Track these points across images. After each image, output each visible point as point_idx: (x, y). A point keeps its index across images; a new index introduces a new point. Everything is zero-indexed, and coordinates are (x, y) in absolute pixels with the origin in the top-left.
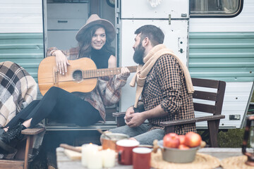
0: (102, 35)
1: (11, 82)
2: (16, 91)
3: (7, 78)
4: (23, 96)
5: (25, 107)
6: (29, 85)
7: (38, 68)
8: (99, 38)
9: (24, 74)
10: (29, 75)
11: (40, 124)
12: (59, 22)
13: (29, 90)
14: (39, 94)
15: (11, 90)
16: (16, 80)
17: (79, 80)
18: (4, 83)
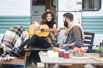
1: (20, 33)
2: (21, 36)
3: (18, 31)
4: (24, 38)
5: (24, 41)
7: (28, 28)
8: (49, 17)
9: (24, 30)
10: (26, 30)
11: (29, 47)
12: (35, 12)
13: (26, 35)
14: (29, 37)
15: (20, 36)
16: (21, 32)
17: (43, 32)
18: (17, 33)
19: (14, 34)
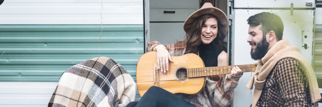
0: (212, 26)
1: (106, 80)
2: (112, 91)
3: (101, 76)
4: (119, 97)
6: (127, 85)
7: (136, 65)
9: (121, 71)
10: (126, 72)
12: (165, 12)
13: (126, 89)
15: (106, 90)
16: (112, 78)
17: (183, 80)
18: (98, 81)
19: (89, 83)
